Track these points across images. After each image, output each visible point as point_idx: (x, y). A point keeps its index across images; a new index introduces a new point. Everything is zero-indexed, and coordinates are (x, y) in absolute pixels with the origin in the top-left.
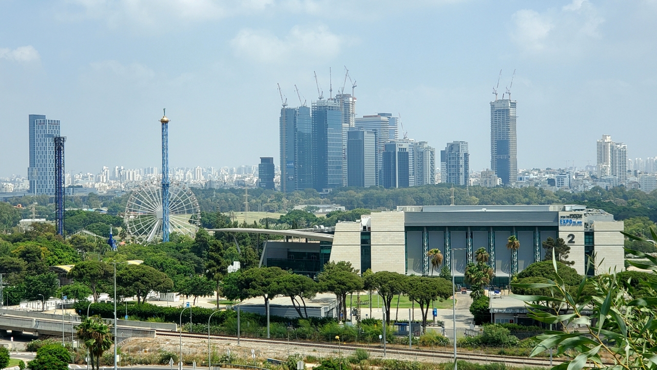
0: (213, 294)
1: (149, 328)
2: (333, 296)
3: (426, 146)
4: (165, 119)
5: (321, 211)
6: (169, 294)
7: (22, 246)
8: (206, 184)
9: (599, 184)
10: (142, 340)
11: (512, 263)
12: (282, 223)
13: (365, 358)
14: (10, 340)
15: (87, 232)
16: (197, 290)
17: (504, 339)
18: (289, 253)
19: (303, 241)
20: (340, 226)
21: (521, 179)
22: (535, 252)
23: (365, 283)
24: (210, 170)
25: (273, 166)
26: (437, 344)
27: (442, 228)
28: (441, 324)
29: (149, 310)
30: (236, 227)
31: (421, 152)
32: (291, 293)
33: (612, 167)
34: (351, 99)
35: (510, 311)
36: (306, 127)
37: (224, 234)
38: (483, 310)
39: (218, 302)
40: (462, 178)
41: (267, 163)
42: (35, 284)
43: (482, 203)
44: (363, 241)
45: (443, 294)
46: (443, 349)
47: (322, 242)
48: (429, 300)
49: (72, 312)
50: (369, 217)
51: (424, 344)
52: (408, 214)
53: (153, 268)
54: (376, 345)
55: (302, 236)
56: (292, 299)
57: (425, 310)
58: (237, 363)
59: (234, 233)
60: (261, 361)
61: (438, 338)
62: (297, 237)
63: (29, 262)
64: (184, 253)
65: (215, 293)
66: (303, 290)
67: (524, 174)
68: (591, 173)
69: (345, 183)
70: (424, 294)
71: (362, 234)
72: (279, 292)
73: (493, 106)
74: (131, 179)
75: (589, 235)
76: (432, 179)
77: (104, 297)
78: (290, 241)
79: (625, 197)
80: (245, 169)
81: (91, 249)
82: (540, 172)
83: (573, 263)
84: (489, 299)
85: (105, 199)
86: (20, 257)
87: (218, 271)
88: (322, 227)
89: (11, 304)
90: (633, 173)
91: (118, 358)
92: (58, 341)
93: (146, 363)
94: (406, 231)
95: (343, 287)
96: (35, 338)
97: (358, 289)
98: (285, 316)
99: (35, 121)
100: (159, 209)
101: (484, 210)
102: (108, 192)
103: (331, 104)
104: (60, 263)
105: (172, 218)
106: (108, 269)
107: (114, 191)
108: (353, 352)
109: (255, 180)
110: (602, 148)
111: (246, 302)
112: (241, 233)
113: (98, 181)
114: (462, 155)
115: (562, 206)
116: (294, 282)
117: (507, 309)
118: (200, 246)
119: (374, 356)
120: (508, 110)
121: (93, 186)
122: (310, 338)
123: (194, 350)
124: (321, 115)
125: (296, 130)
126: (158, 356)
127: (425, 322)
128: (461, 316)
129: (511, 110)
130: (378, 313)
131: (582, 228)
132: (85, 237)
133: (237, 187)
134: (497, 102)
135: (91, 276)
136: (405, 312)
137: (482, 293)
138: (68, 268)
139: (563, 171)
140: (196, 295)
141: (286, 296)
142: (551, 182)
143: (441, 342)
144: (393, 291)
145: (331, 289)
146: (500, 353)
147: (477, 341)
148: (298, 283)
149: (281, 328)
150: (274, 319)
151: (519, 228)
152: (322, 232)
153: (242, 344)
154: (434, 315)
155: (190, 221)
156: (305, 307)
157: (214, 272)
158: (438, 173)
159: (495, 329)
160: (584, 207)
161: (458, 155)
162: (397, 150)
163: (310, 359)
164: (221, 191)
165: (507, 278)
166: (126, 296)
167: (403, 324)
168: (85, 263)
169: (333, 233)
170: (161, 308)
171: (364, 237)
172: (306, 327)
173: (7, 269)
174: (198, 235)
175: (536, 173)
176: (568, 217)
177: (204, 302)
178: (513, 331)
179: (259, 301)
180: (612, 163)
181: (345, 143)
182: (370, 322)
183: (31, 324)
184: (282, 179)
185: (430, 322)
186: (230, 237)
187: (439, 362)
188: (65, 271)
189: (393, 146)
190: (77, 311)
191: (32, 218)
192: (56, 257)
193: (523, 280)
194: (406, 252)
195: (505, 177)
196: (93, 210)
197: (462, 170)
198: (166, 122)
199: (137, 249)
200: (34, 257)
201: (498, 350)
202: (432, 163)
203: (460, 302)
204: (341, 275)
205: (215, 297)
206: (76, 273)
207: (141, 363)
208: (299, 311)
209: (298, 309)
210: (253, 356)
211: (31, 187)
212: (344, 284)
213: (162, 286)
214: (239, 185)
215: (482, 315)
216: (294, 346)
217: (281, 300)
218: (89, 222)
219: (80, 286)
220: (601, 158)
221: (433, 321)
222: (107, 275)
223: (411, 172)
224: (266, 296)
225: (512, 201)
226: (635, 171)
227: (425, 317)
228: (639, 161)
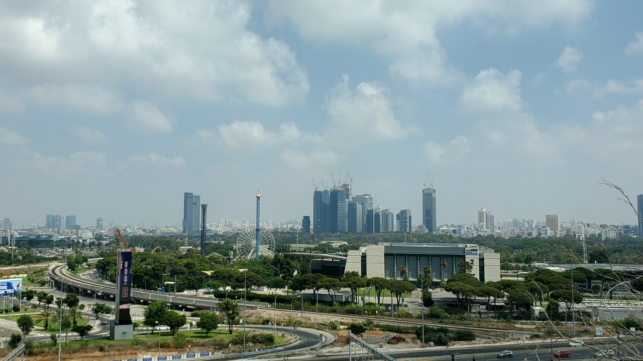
0: (285, 288)
1: (254, 305)
2: (349, 289)
3: (389, 211)
4: (259, 196)
5: (335, 244)
6: (262, 287)
7: (185, 261)
8: (274, 229)
9: (480, 233)
10: (251, 311)
11: (441, 274)
12: (316, 250)
13: (371, 323)
14: (183, 310)
15: (216, 254)
16: (277, 285)
17: (441, 315)
18: (323, 266)
19: (331, 260)
20: (350, 252)
21: (438, 230)
22: (453, 268)
23: (367, 283)
24: (276, 222)
25: (310, 220)
26: (406, 317)
27: (404, 255)
28: (406, 306)
29: (252, 295)
30: (295, 252)
31: (386, 214)
32: (328, 288)
33: (486, 224)
34: (350, 187)
35: (443, 300)
36: (327, 201)
37: (289, 256)
38: (428, 299)
39: (288, 292)
40: (408, 229)
41: (306, 219)
42: (193, 281)
43: (419, 242)
44: (362, 261)
45: (409, 290)
46: (409, 319)
47: (341, 261)
48: (401, 293)
49: (213, 296)
50: (365, 248)
51: (399, 317)
52: (386, 247)
53: (255, 273)
54: (373, 316)
55: (330, 258)
56: (329, 291)
57: (398, 298)
58: (303, 325)
59: (294, 255)
60: (316, 324)
61: (406, 313)
62: (327, 257)
63: (189, 269)
64: (268, 265)
65: (287, 287)
66: (334, 286)
67: (440, 227)
68: (475, 227)
69: (347, 230)
70: (398, 290)
71: (362, 257)
72: (322, 287)
73: (423, 192)
74: (235, 226)
75: (482, 260)
76: (392, 229)
77: (228, 288)
78: (324, 260)
79: (495, 241)
80: (294, 222)
81: (220, 263)
82: (448, 226)
83: (474, 275)
84: (431, 293)
85: (222, 237)
86: (184, 266)
87: (289, 275)
88: (340, 253)
89: (179, 292)
90: (497, 228)
91: (241, 321)
92: (208, 311)
93: (255, 324)
94: (385, 256)
95: (356, 285)
96: (195, 310)
97: (363, 286)
98: (324, 300)
99: (188, 196)
100: (254, 242)
101: (425, 246)
102: (224, 233)
103: (340, 189)
104: (204, 270)
105: (261, 247)
106: (231, 274)
107: (227, 233)
108: (364, 320)
109: (300, 228)
110: (481, 214)
111: (303, 292)
112: (298, 255)
113: (218, 227)
114: (408, 217)
115: (465, 245)
116: (330, 281)
117: (441, 299)
118: (276, 262)
119: (375, 322)
120: (431, 194)
121: (216, 229)
122: (338, 312)
123: (279, 317)
124: (335, 194)
125: (322, 202)
126: (261, 321)
127: (398, 305)
128: (416, 302)
129: (433, 194)
130: (373, 299)
131: (478, 256)
132: (216, 256)
133: (291, 231)
134: (426, 189)
135: (223, 277)
136: (388, 299)
137: (427, 290)
138: (209, 273)
139: (460, 226)
140: (277, 288)
141: (326, 289)
142: (454, 231)
143: (408, 316)
144: (382, 287)
145: (349, 286)
146: (440, 322)
147: (427, 315)
148: (331, 282)
149: (323, 307)
150: (320, 302)
151: (445, 256)
152: (340, 255)
153: (304, 315)
154: (403, 301)
155: (268, 249)
156: (335, 295)
157: (286, 275)
158: (395, 225)
159: (437, 309)
160: (477, 245)
161: (406, 217)
162: (374, 213)
163: (342, 324)
164: (282, 233)
165: (438, 282)
166: (240, 288)
167: (387, 306)
168: (219, 270)
169: (346, 256)
170: (259, 295)
171: (363, 259)
172: (336, 306)
173: (178, 273)
174: (275, 256)
175: (446, 227)
176: (470, 250)
177: (280, 292)
178: (446, 310)
179: (311, 291)
180: (486, 222)
181: (347, 209)
182: (370, 304)
183: (193, 303)
184: (314, 228)
185: (401, 304)
186: (293, 258)
187: (410, 326)
188: (207, 274)
189: (372, 211)
190: (215, 296)
191: (185, 246)
192: (202, 267)
193: (450, 283)
194: (385, 267)
195: (431, 230)
196: (217, 242)
197: (408, 224)
198: (259, 197)
199: (243, 263)
200: (192, 266)
201: (440, 320)
202: (392, 221)
203: (414, 294)
204: (354, 279)
205: (286, 289)
206: (215, 275)
207: (253, 324)
208: (332, 297)
209: (331, 296)
210: (312, 321)
211: (184, 230)
212: (356, 283)
213: (259, 283)
214: (292, 230)
215: (428, 301)
216: (332, 316)
217: (323, 291)
218: (217, 248)
219: (216, 282)
220: (481, 220)
221: (402, 304)
222: (231, 276)
223: (381, 225)
224: (315, 289)
225: (435, 241)
226: (499, 227)
227: (398, 302)
228: (500, 221)
